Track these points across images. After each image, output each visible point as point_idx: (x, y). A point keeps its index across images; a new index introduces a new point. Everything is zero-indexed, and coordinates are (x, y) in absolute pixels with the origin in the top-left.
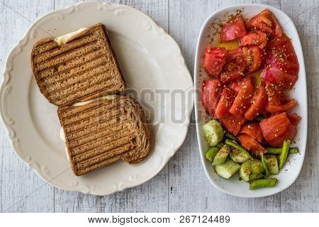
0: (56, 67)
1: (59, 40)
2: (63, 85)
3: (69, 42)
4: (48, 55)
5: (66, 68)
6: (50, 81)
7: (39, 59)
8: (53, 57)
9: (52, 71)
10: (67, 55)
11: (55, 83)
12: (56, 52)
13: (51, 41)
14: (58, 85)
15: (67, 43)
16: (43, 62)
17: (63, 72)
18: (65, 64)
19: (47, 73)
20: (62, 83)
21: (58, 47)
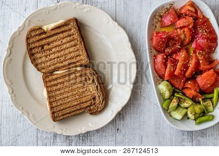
0: (42, 47)
1: (45, 28)
2: (47, 59)
3: (52, 30)
4: (38, 38)
5: (49, 47)
6: (38, 55)
7: (31, 41)
8: (41, 40)
9: (40, 48)
10: (51, 39)
11: (41, 57)
12: (43, 36)
13: (40, 28)
14: (44, 59)
15: (51, 30)
16: (34, 42)
17: (47, 50)
18: (49, 45)
19: (36, 50)
20: (47, 57)
21: (45, 33)
